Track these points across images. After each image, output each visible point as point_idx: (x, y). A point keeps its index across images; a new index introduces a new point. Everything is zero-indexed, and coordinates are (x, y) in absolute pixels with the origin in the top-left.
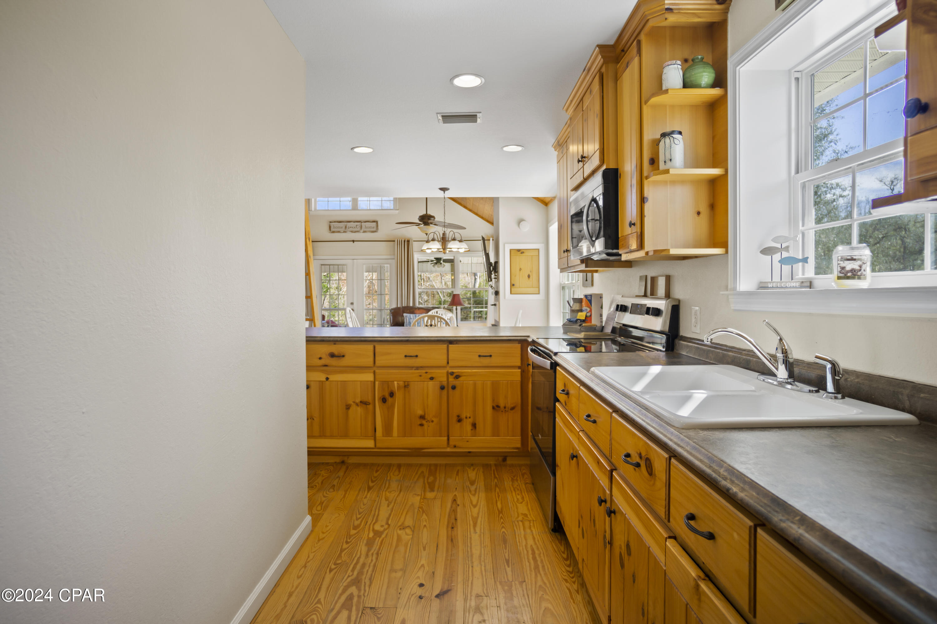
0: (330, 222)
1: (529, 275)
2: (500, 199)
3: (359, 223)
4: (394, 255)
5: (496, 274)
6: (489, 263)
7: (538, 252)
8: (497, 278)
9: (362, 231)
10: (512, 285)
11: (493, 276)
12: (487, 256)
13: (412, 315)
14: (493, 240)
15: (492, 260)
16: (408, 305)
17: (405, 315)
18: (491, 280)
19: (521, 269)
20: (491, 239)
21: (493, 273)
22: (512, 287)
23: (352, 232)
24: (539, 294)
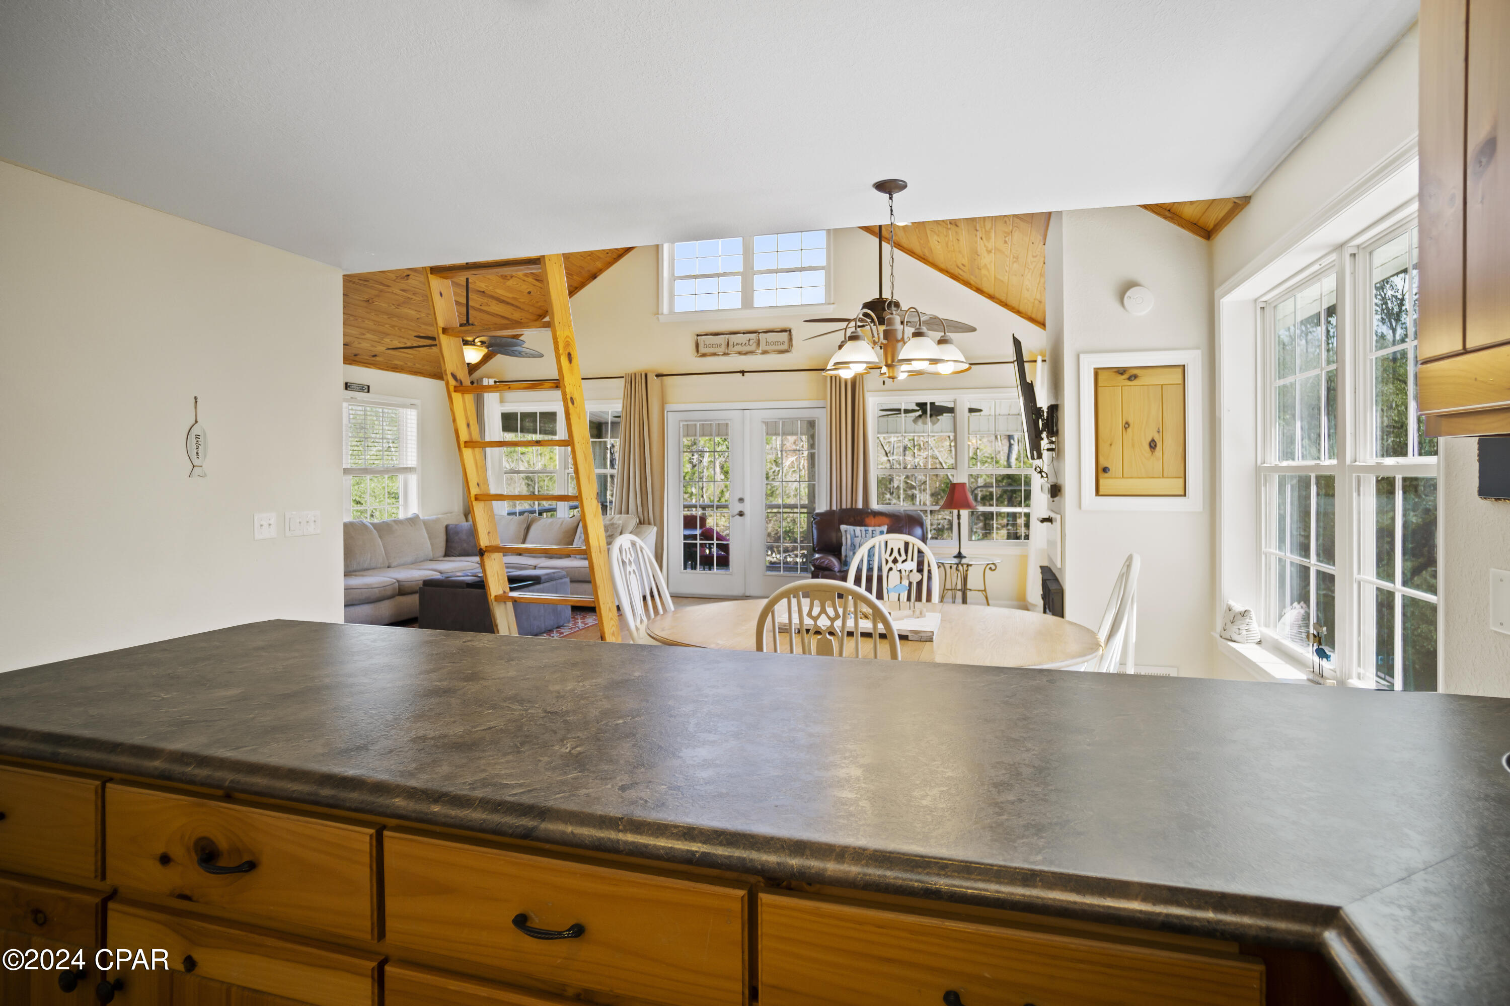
0: (698, 335)
1: (1153, 440)
2: (1064, 215)
3: (755, 335)
4: (825, 399)
5: (1054, 439)
6: (1033, 411)
7: (1180, 376)
8: (1057, 451)
9: (760, 351)
10: (1102, 470)
11: (1045, 444)
12: (1028, 390)
13: (858, 529)
14: (1044, 361)
15: (1043, 401)
16: (854, 507)
17: (843, 527)
18: (1040, 456)
19: (1127, 423)
20: (1039, 359)
21: (1044, 435)
22: (1101, 475)
23: (740, 353)
24: (1185, 495)
